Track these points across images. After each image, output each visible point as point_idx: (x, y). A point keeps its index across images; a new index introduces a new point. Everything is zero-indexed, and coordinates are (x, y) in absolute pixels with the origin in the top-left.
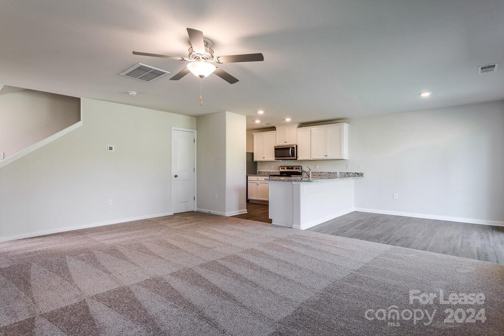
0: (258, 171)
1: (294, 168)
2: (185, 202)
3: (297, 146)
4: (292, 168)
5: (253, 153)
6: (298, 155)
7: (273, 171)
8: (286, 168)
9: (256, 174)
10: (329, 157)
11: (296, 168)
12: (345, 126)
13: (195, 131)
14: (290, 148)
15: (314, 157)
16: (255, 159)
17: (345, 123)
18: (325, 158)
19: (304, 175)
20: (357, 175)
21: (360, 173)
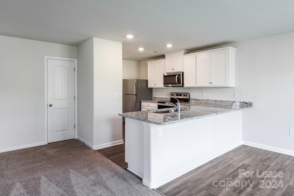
0: (153, 96)
1: (183, 95)
2: (64, 130)
3: (183, 73)
4: (181, 95)
5: (147, 81)
6: (185, 82)
7: (165, 97)
8: (175, 95)
9: (152, 99)
10: (214, 84)
11: (184, 95)
12: (231, 50)
13: (76, 60)
14: (176, 75)
15: (199, 84)
16: (150, 86)
17: (230, 47)
18: (210, 85)
19: (192, 102)
20: (245, 105)
21: (249, 103)
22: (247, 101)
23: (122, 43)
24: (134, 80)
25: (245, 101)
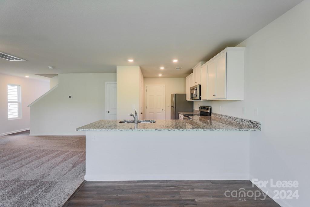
0: (194, 109)
1: (206, 108)
5: (186, 94)
6: (201, 95)
8: (202, 108)
14: (195, 88)
16: (187, 99)
19: (212, 116)
20: (251, 125)
21: (255, 123)
22: (253, 120)
23: (139, 66)
24: (173, 94)
25: (251, 120)
